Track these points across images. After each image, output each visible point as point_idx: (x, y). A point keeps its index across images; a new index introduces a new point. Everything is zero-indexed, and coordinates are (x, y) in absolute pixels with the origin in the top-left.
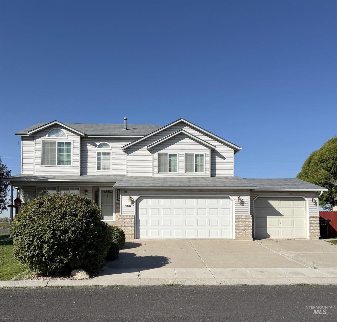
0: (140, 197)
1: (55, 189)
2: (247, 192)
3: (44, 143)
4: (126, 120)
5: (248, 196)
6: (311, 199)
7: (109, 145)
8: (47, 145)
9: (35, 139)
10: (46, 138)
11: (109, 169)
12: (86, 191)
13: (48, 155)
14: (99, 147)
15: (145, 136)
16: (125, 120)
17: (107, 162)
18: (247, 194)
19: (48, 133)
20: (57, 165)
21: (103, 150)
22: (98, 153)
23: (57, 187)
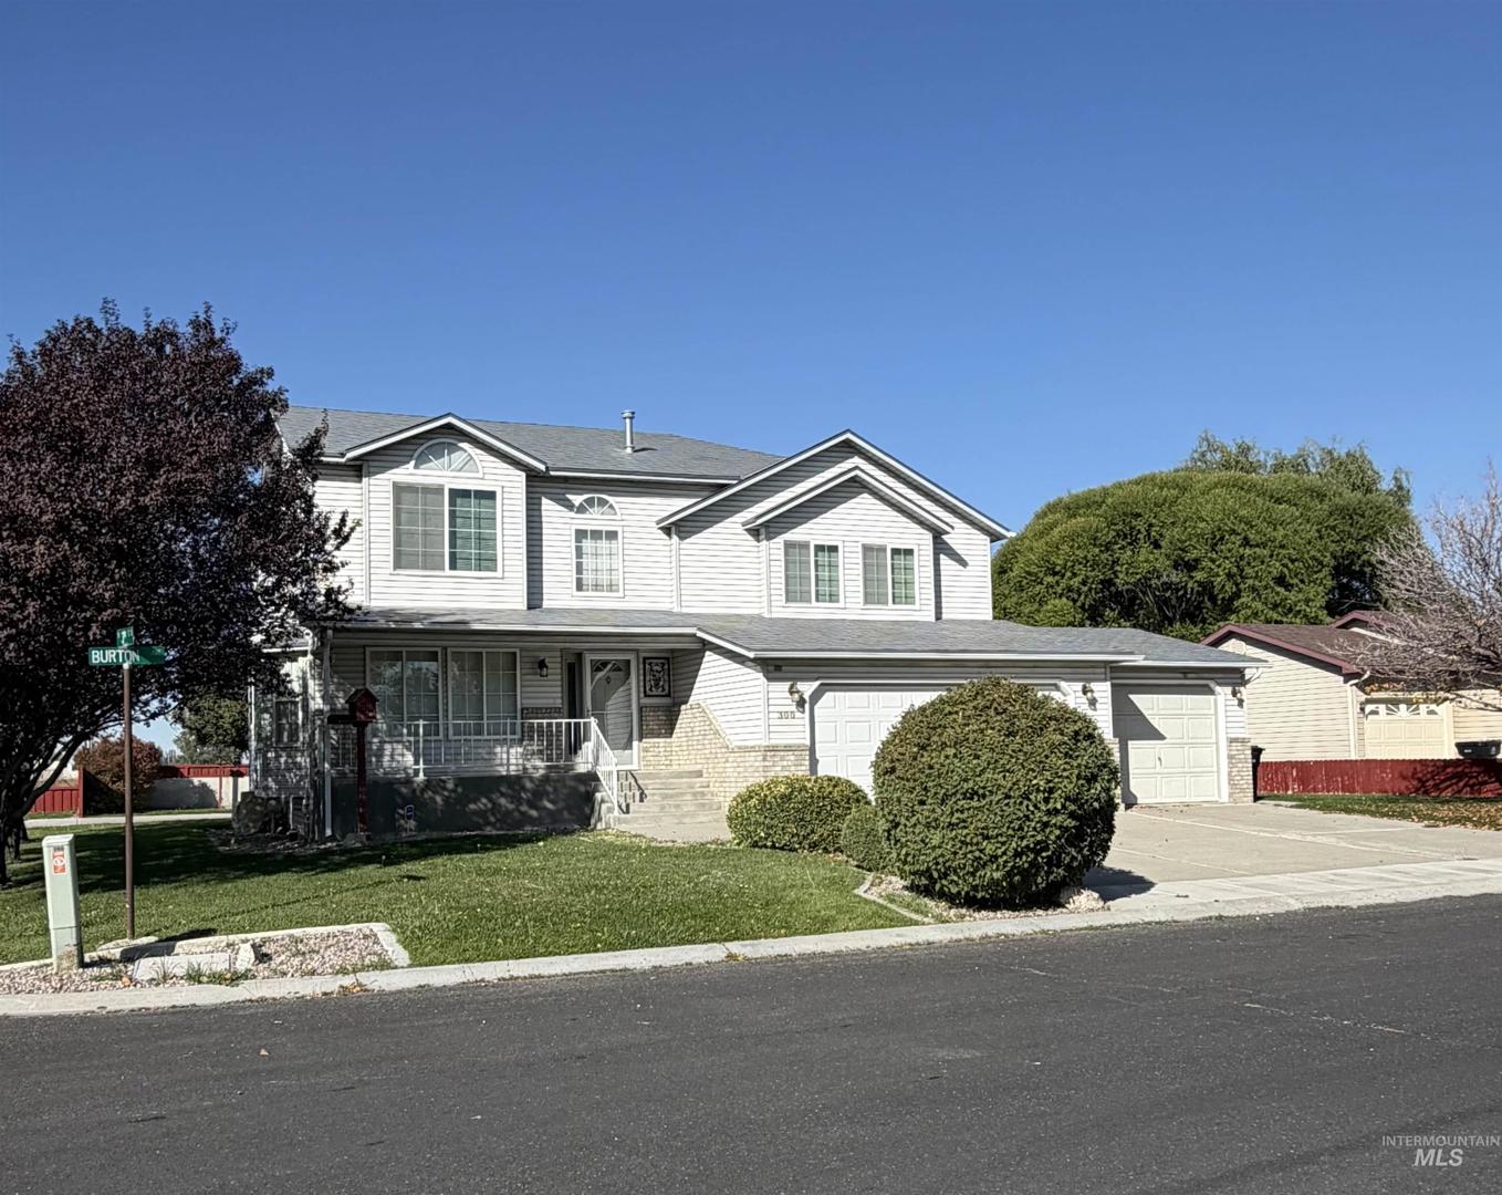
0: (821, 684)
1: (433, 657)
2: (1103, 670)
3: (399, 490)
4: (631, 418)
5: (1105, 680)
6: (1229, 690)
7: (611, 507)
8: (406, 496)
9: (369, 475)
10: (407, 473)
11: (611, 587)
12: (542, 664)
13: (412, 534)
14: (581, 509)
15: (741, 482)
16: (628, 421)
17: (604, 563)
18: (1103, 676)
19: (416, 455)
20: (448, 572)
21: (594, 520)
22: (578, 531)
23: (439, 650)
